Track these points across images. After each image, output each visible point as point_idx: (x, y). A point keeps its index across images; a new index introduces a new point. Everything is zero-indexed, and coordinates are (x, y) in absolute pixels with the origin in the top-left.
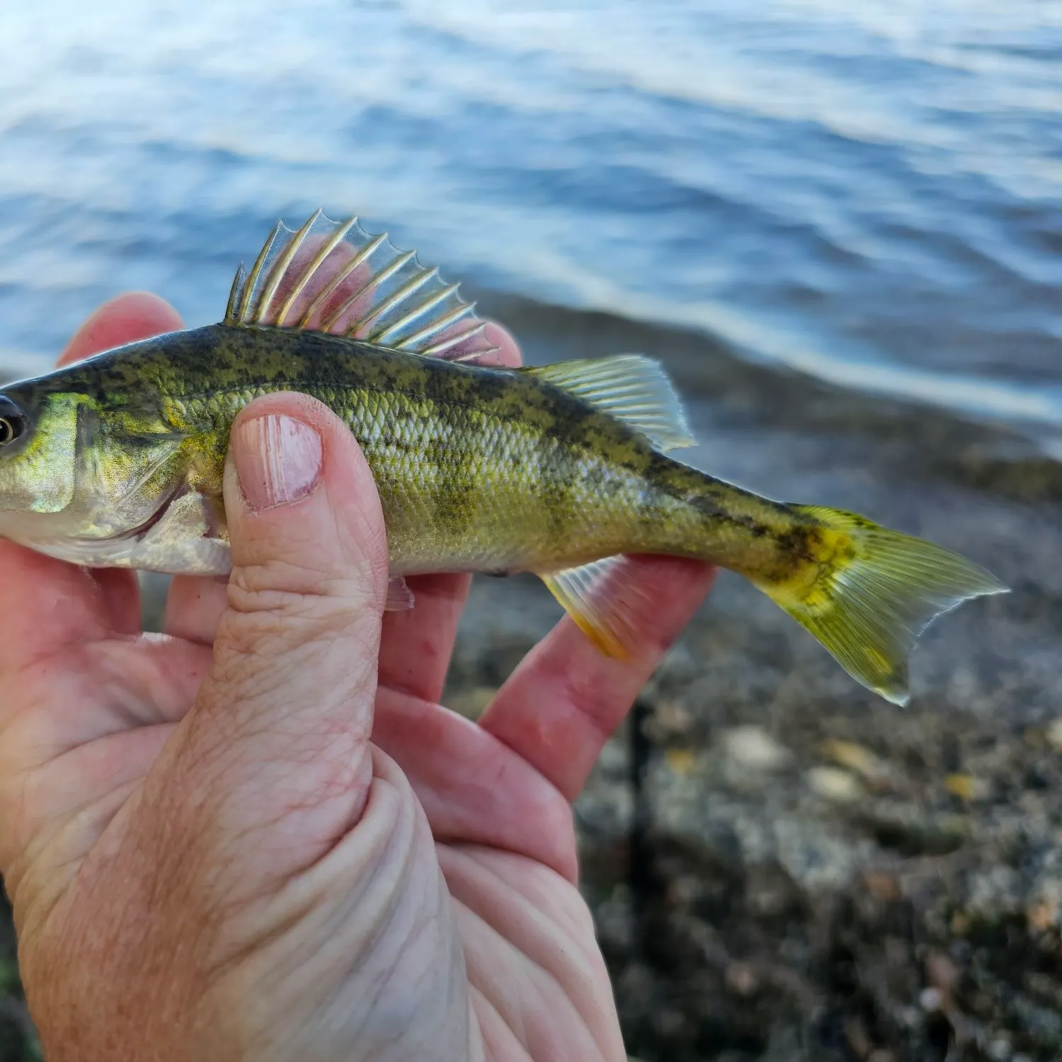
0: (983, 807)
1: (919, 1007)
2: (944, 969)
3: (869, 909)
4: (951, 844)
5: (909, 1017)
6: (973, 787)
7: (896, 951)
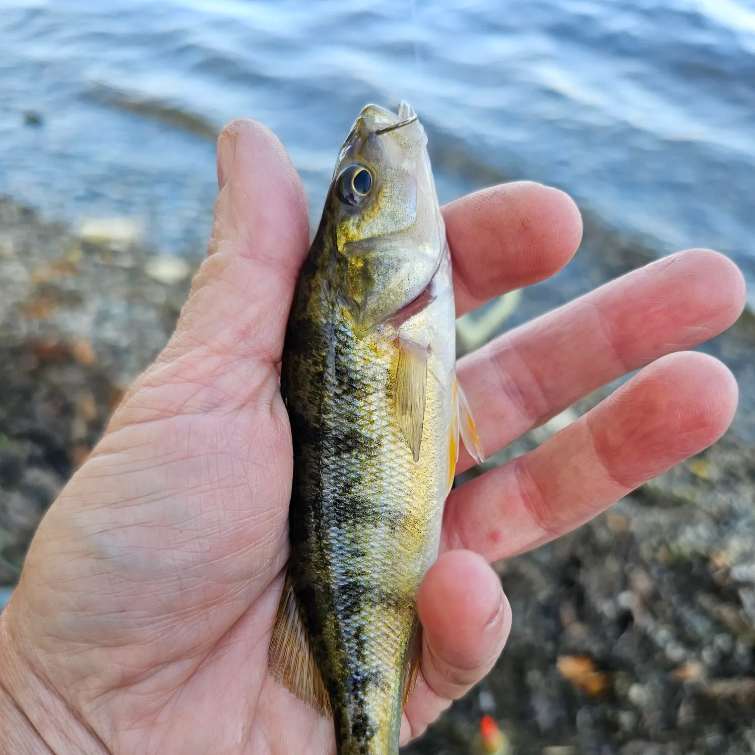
0: (710, 485)
1: (616, 602)
2: (642, 582)
3: (603, 536)
4: (677, 503)
5: (606, 608)
6: (710, 471)
7: (612, 565)
